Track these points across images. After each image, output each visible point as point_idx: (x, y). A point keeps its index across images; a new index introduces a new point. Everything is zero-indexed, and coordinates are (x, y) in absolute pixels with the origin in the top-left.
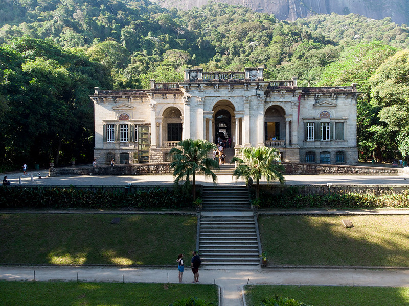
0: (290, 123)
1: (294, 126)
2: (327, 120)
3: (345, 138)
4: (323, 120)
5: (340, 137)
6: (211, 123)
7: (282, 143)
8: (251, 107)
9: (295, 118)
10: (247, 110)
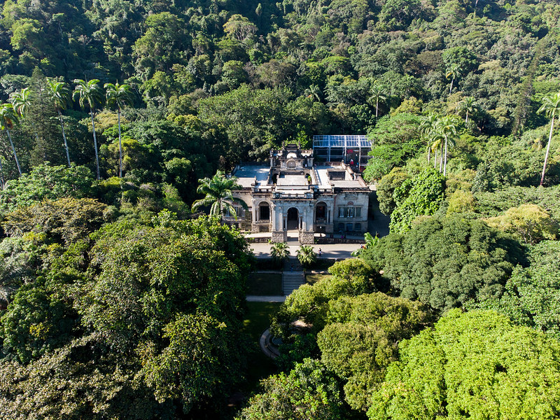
0: (329, 211)
1: (332, 214)
2: (352, 206)
3: (362, 215)
4: (349, 206)
5: (359, 215)
6: (286, 219)
7: (325, 221)
8: (307, 211)
9: (332, 209)
10: (305, 214)
